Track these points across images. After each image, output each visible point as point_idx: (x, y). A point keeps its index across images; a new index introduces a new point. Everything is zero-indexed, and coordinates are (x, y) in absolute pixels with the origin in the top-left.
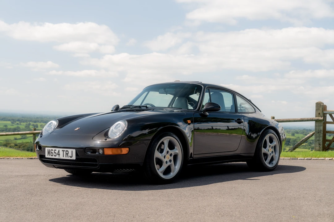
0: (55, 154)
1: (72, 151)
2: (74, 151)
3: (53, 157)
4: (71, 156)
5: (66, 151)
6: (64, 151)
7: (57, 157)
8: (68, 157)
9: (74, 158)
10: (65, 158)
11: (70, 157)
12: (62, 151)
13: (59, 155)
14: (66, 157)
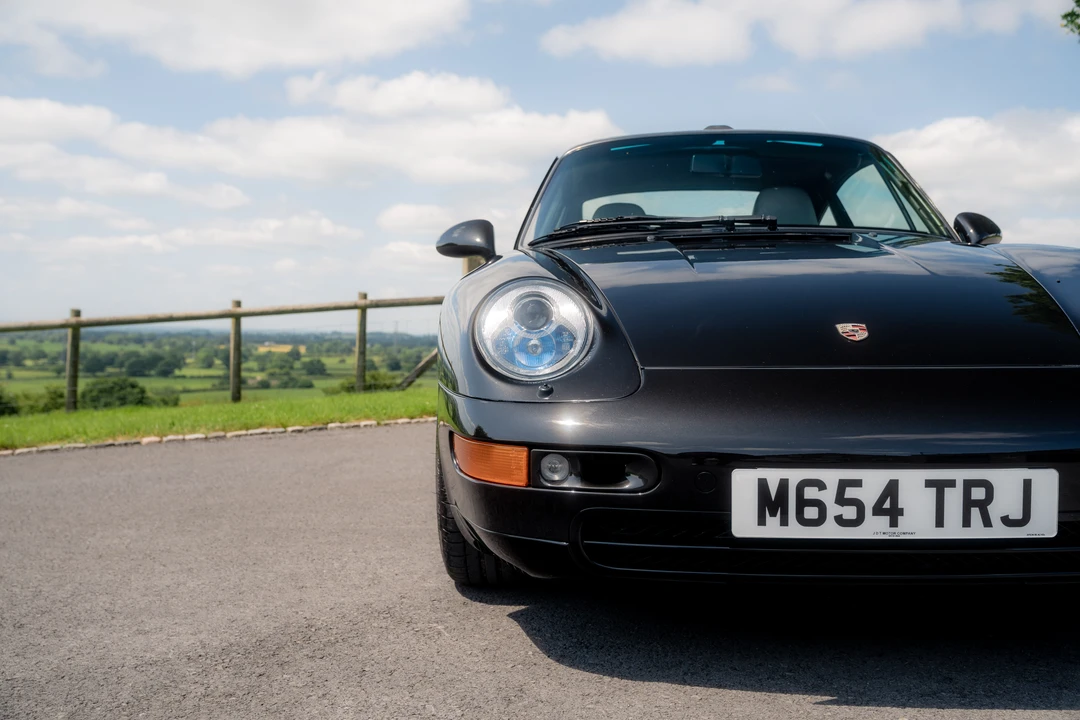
0: (850, 513)
1: (1027, 484)
2: (1047, 482)
3: (830, 531)
4: (1016, 514)
5: (969, 485)
6: (952, 483)
7: (875, 528)
8: (987, 522)
9: (1045, 523)
10: (953, 530)
11: (1007, 521)
12: (929, 483)
13: (894, 514)
14: (967, 523)
